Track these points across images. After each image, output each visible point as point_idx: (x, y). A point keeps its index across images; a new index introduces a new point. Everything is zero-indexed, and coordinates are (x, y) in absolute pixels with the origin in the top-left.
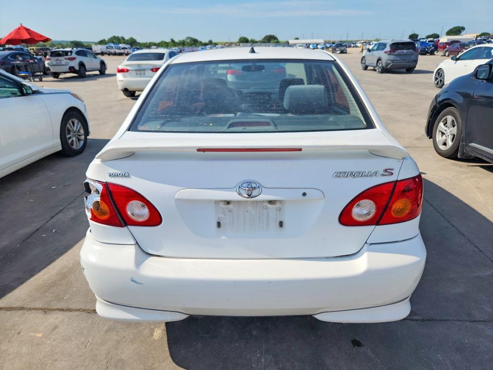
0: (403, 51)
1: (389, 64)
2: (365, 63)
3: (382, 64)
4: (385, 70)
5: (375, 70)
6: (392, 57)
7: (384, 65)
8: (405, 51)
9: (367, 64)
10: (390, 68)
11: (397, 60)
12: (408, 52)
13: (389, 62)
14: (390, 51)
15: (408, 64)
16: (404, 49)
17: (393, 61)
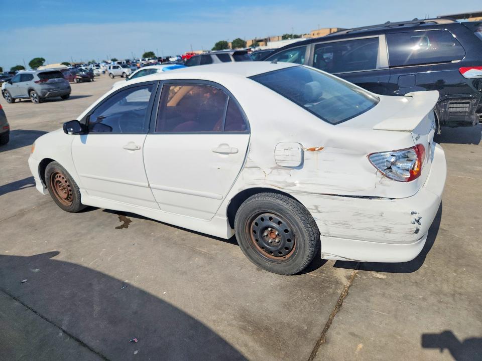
0: (53, 79)
1: (45, 93)
2: (10, 96)
3: (37, 94)
4: (42, 100)
5: (30, 101)
6: (46, 86)
7: (40, 94)
8: (56, 79)
9: (13, 96)
10: (48, 97)
11: (53, 89)
12: (59, 80)
13: (44, 91)
14: (40, 81)
15: (63, 92)
16: (54, 78)
17: (49, 90)
